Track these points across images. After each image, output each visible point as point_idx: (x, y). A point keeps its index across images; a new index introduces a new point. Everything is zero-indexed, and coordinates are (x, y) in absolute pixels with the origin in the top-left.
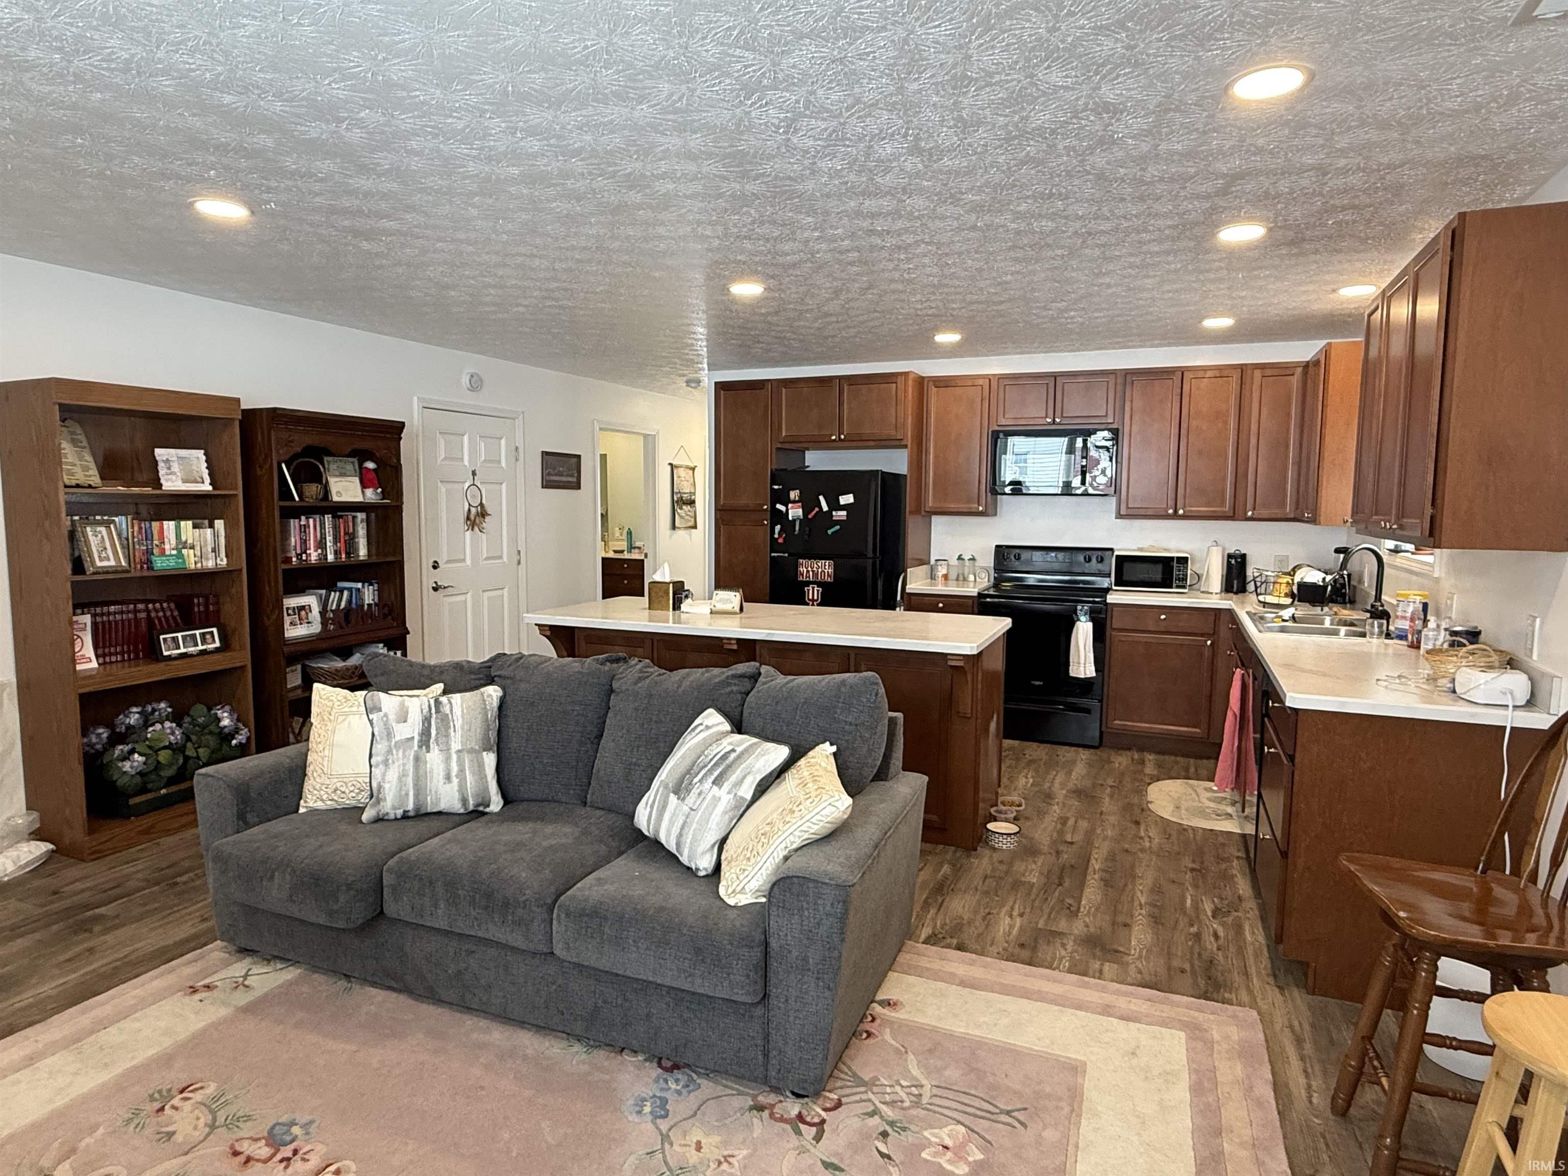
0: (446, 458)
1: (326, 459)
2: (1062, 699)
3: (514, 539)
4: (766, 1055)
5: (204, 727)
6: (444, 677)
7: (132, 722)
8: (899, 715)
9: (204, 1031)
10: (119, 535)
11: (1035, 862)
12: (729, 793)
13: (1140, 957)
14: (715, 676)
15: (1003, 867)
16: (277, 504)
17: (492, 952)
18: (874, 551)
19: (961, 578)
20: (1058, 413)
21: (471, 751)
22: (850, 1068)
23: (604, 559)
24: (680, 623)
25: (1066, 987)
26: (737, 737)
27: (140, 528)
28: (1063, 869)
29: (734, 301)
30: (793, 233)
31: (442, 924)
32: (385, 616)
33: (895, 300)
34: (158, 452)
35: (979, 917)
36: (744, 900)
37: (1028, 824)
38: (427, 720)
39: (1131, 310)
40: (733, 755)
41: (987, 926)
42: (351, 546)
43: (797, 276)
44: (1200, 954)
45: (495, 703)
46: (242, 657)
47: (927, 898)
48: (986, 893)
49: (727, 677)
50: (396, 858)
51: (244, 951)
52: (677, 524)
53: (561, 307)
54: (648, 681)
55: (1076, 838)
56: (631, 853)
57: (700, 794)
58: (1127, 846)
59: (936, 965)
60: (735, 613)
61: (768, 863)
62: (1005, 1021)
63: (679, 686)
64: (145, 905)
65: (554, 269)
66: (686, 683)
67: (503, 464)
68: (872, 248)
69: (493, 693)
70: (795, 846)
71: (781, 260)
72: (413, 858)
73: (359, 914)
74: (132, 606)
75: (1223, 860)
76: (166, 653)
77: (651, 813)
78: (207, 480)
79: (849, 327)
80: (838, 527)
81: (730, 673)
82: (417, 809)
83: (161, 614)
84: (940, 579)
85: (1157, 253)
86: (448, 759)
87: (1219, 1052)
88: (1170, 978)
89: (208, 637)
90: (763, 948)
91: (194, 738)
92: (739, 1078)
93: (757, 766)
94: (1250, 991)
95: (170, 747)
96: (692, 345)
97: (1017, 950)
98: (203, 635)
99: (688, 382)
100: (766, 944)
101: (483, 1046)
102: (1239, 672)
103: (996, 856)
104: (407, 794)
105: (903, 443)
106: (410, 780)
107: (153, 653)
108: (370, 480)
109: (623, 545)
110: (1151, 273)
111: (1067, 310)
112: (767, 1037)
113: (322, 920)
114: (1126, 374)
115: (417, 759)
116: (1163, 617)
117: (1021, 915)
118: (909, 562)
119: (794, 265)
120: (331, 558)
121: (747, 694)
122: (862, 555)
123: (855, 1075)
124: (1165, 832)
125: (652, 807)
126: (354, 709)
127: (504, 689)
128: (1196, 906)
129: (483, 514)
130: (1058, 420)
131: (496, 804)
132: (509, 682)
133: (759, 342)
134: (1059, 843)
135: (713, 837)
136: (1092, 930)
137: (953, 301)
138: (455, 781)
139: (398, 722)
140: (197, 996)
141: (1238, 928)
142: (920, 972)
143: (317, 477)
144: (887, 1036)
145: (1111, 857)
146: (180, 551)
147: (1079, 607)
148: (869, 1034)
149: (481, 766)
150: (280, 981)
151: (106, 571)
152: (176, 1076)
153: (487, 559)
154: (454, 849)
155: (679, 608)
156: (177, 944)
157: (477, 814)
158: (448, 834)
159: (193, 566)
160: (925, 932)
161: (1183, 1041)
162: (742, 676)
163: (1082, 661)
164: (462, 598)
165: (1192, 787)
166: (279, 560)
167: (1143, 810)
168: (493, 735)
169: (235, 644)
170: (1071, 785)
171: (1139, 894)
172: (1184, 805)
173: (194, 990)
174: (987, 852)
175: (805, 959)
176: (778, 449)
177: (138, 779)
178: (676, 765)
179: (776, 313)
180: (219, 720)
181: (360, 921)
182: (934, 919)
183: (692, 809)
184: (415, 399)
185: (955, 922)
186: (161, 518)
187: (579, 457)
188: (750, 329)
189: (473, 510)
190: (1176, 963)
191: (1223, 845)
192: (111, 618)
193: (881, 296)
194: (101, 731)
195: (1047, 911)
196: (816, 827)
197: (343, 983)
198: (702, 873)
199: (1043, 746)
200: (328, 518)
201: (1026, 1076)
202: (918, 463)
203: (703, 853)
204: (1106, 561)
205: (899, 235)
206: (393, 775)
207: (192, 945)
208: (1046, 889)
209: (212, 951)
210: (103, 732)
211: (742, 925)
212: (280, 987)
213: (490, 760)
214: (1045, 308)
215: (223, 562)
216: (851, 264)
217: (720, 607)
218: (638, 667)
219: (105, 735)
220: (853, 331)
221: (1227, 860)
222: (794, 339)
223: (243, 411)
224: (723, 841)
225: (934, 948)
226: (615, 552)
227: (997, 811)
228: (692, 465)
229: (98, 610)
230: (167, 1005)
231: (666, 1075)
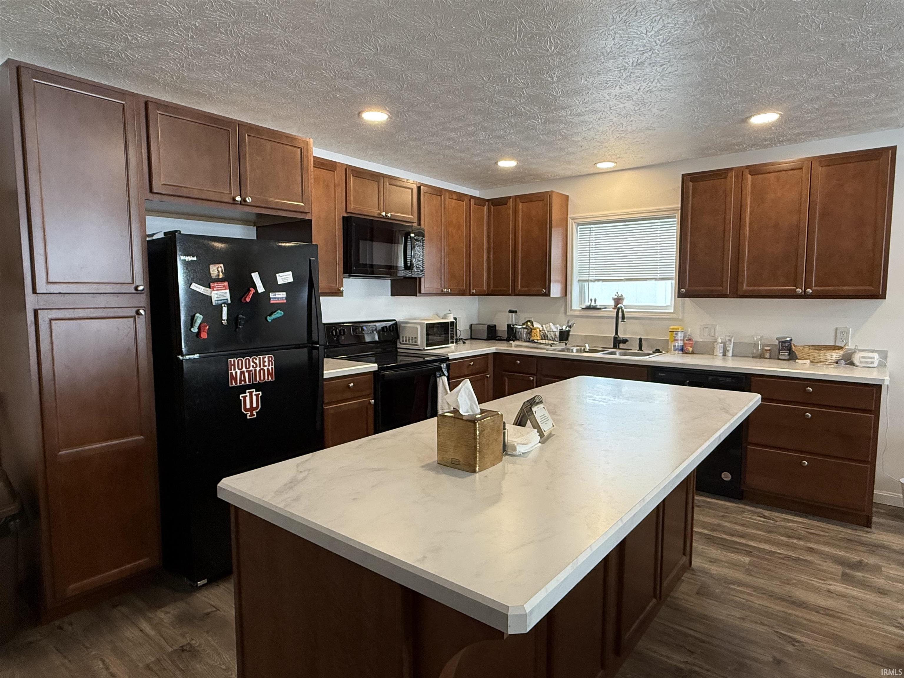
80: (278, 313)
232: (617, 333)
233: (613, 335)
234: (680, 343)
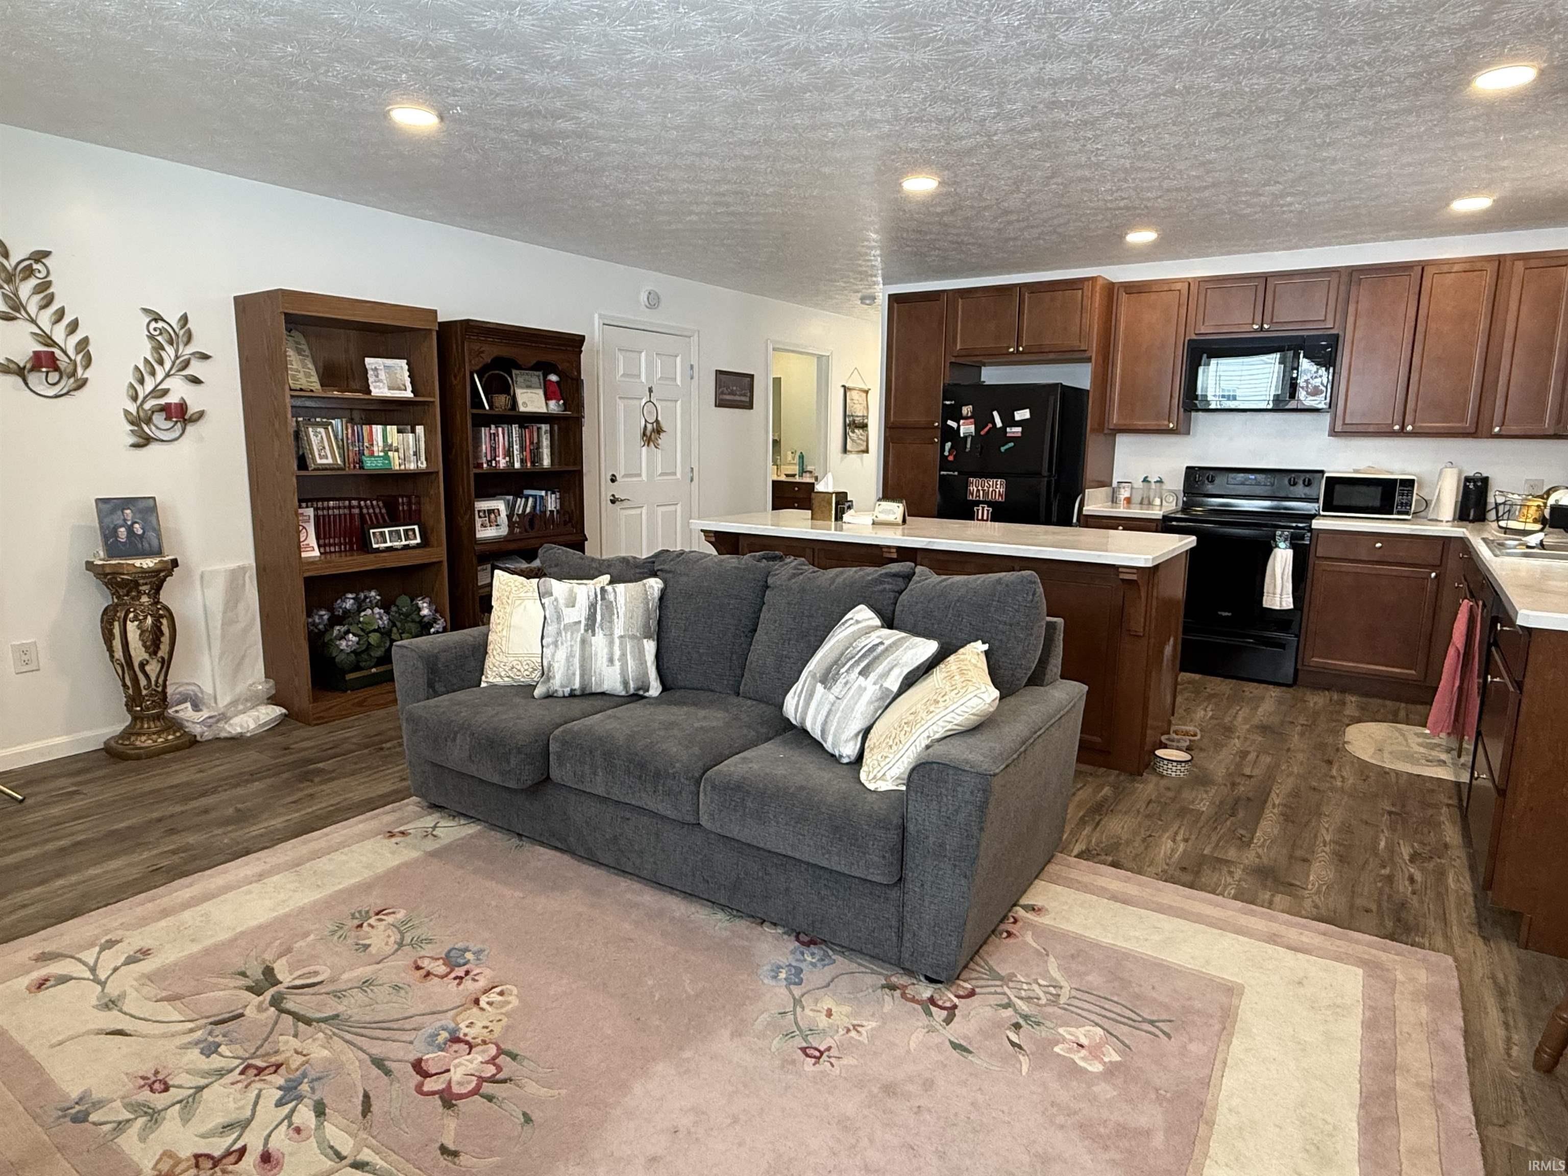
0: (622, 376)
1: (514, 372)
2: (1253, 632)
3: (687, 454)
4: (900, 937)
5: (407, 615)
6: (611, 570)
7: (348, 606)
8: (1060, 621)
9: (399, 867)
10: (336, 437)
11: (1206, 792)
12: (875, 684)
13: (1318, 892)
14: (868, 575)
15: (1170, 794)
16: (470, 411)
17: (645, 820)
18: (1050, 469)
19: (1146, 502)
20: (1267, 317)
21: (633, 637)
22: (987, 963)
23: (774, 482)
24: (841, 530)
25: (1231, 913)
26: (887, 631)
27: (353, 431)
28: (1237, 801)
29: (906, 199)
30: (968, 110)
31: (600, 791)
32: (565, 523)
33: (1082, 190)
34: (368, 361)
35: (1138, 839)
36: (883, 786)
37: (1202, 755)
38: (593, 607)
39: (1361, 191)
40: (881, 648)
41: (1146, 849)
42: (536, 456)
43: (973, 164)
44: (1390, 897)
45: (656, 594)
46: (439, 553)
47: (1084, 816)
48: (1148, 816)
49: (881, 575)
50: (561, 729)
51: (435, 807)
52: (849, 448)
53: (733, 214)
54: (801, 577)
55: (1256, 772)
56: (778, 740)
57: (846, 683)
58: (1315, 784)
59: (1087, 879)
60: (897, 524)
61: (910, 752)
62: (1156, 937)
63: (833, 583)
64: (356, 763)
65: (724, 169)
66: (839, 580)
67: (679, 383)
68: (1055, 125)
69: (655, 585)
70: (937, 736)
71: (956, 145)
72: (576, 728)
73: (528, 777)
74: (347, 503)
75: (1430, 805)
76: (375, 546)
77: (798, 702)
78: (409, 388)
79: (1032, 227)
80: (1011, 444)
81: (883, 571)
82: (583, 688)
83: (371, 511)
84: (1122, 503)
85: (1396, 112)
86: (611, 643)
87: (1402, 993)
88: (1352, 916)
89: (410, 533)
90: (900, 831)
91: (398, 624)
92: (874, 957)
93: (904, 659)
94: (1446, 937)
95: (377, 630)
96: (867, 254)
97: (1177, 873)
98: (406, 531)
99: (863, 299)
100: (904, 829)
101: (636, 905)
102: (1466, 604)
103: (1163, 782)
104: (574, 674)
105: (1087, 355)
106: (576, 661)
107: (364, 546)
108: (554, 392)
109: (795, 469)
110: (1386, 141)
111: (1282, 195)
112: (901, 920)
113: (496, 779)
114: (1351, 274)
115: (583, 642)
116: (1379, 545)
117: (1186, 840)
118: (1088, 484)
119: (970, 152)
120: (517, 465)
121: (900, 593)
122: (1039, 474)
123: (991, 969)
124: (1362, 773)
125: (800, 696)
126: (529, 594)
127: (665, 581)
128: (1391, 848)
129: (658, 430)
130: (1266, 326)
131: (655, 690)
132: (670, 575)
133: (935, 249)
134: (1235, 777)
135: (857, 725)
136: (1265, 860)
137: (1149, 189)
138: (617, 664)
139: (567, 606)
140: (394, 840)
141: (1441, 874)
142: (1069, 883)
143: (506, 389)
144: (1029, 938)
145: (1295, 793)
146: (386, 454)
147: (1278, 533)
148: (1010, 934)
149: (641, 652)
150: (463, 834)
151: (325, 468)
152: (374, 901)
153: (662, 474)
154: (611, 725)
155: (842, 518)
156: (381, 796)
157: (637, 697)
158: (609, 712)
159: (397, 468)
160: (1077, 850)
161: (1360, 978)
162: (895, 575)
163: (1278, 591)
164: (638, 511)
165: (1398, 730)
166: (471, 466)
167: (1338, 750)
168: (653, 624)
169: (433, 539)
170: (1256, 721)
171: (1324, 832)
172: (1388, 748)
173: (392, 835)
174: (1154, 779)
175: (942, 845)
176: (951, 363)
177: (353, 656)
178: (824, 656)
179: (953, 212)
180: (419, 609)
181: (529, 782)
182: (1089, 837)
183: (838, 698)
184: (596, 316)
185: (1112, 841)
186: (370, 423)
187: (752, 376)
188: (926, 233)
189: (649, 427)
190: (1359, 902)
191: (1433, 791)
192: (331, 512)
193: (1065, 186)
194: (323, 613)
195: (1214, 838)
196: (961, 718)
197: (515, 841)
198: (845, 760)
199: (1228, 681)
200: (515, 428)
201: (1175, 991)
202: (1103, 378)
203: (847, 741)
204: (1315, 485)
205: (1085, 107)
206: (561, 655)
207: (392, 798)
208: (1216, 819)
209: (408, 805)
210: (325, 615)
211: (880, 808)
212: (462, 839)
213: (650, 647)
214: (1257, 194)
215: (423, 465)
216: (1032, 146)
217: (882, 517)
218: (793, 564)
219: (326, 617)
220: (1036, 232)
221: (1436, 806)
222: (973, 244)
223: (440, 323)
224: (867, 732)
225: (1085, 862)
226: (787, 475)
227: (1168, 739)
228: (866, 388)
229: (320, 504)
230: (368, 844)
231: (803, 948)
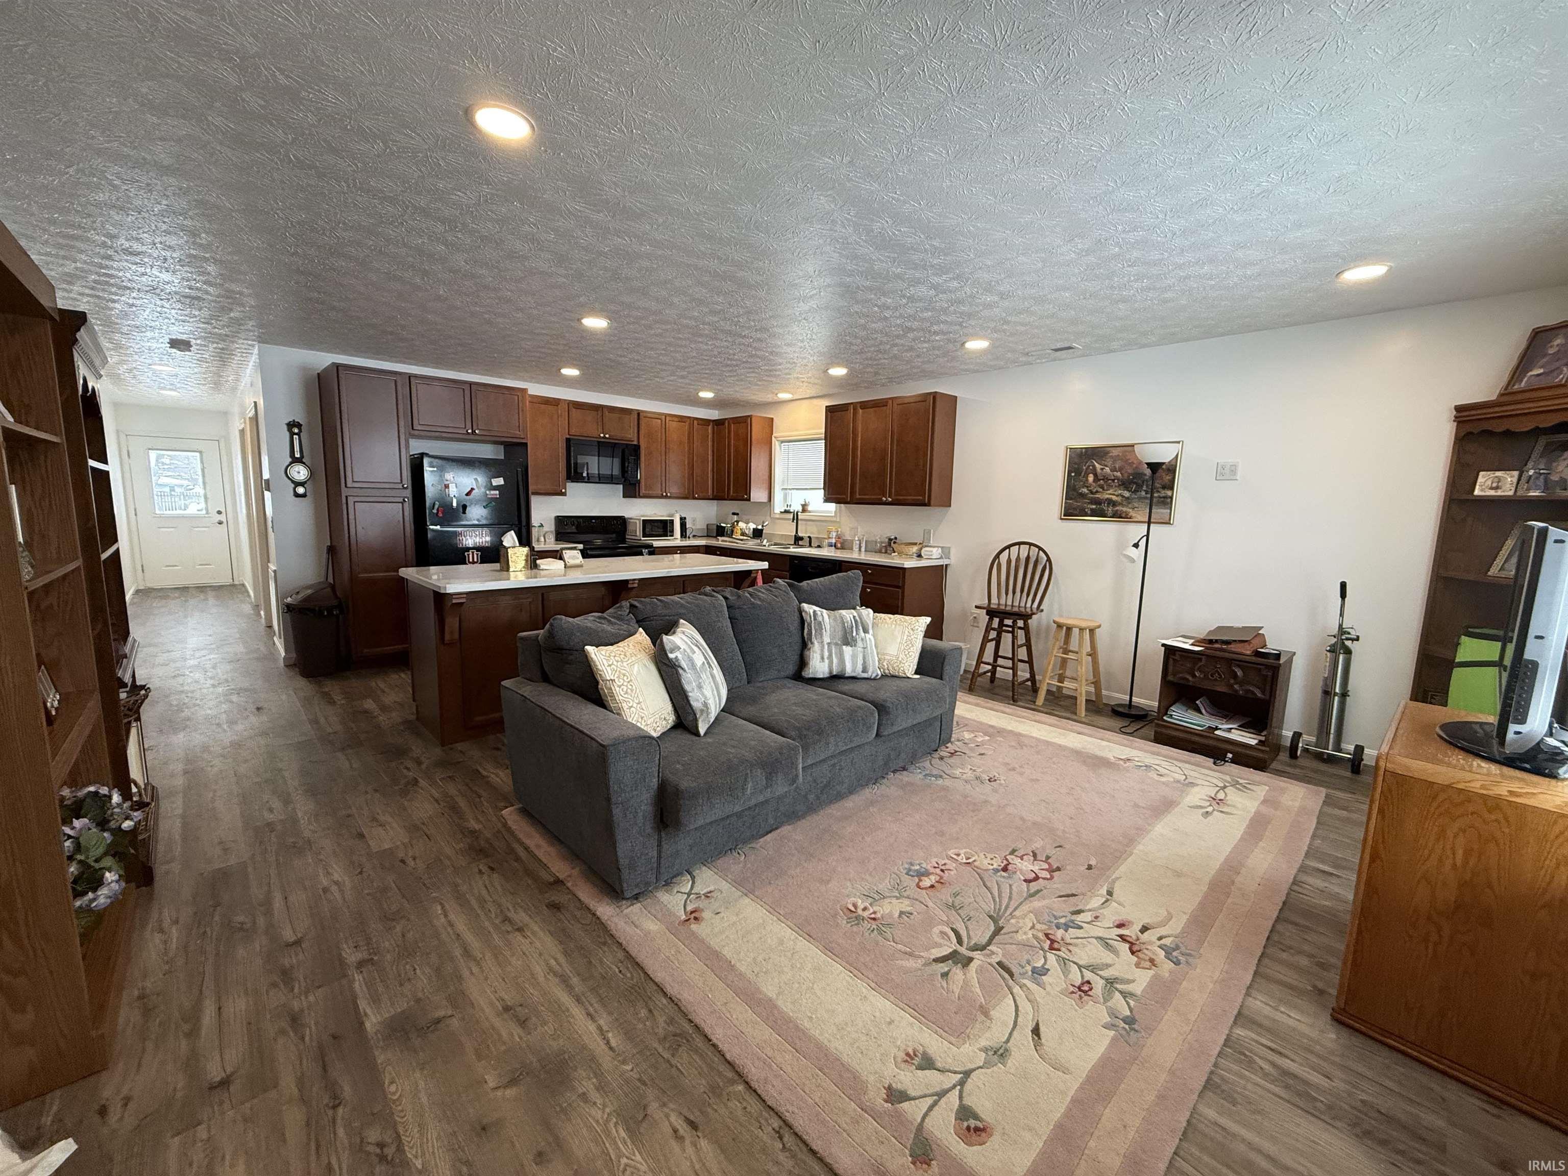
232: (797, 532)
233: (794, 533)
234: (834, 541)
